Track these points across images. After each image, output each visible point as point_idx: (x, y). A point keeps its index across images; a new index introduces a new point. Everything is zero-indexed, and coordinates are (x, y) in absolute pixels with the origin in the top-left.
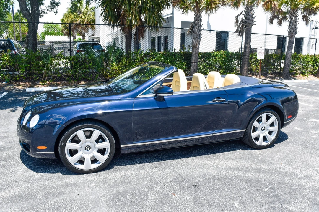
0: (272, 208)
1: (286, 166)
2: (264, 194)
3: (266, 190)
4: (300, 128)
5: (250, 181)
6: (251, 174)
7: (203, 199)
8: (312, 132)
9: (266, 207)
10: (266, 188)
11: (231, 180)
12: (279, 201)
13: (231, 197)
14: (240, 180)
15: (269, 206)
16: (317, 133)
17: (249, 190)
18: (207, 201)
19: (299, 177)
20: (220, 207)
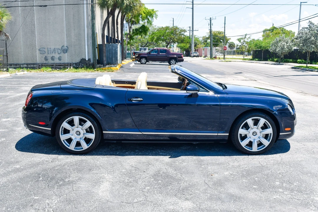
0: (61, 185)
1: (32, 159)
2: (44, 182)
3: (41, 179)
4: (3, 129)
5: (21, 180)
6: (14, 176)
7: (4, 209)
8: (17, 129)
9: (56, 187)
10: (40, 178)
11: (5, 186)
12: (59, 180)
13: (24, 195)
14: (13, 183)
15: (58, 186)
16: (21, 129)
17: (29, 185)
18: (10, 208)
19: (50, 161)
20: (27, 205)
